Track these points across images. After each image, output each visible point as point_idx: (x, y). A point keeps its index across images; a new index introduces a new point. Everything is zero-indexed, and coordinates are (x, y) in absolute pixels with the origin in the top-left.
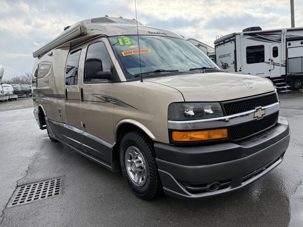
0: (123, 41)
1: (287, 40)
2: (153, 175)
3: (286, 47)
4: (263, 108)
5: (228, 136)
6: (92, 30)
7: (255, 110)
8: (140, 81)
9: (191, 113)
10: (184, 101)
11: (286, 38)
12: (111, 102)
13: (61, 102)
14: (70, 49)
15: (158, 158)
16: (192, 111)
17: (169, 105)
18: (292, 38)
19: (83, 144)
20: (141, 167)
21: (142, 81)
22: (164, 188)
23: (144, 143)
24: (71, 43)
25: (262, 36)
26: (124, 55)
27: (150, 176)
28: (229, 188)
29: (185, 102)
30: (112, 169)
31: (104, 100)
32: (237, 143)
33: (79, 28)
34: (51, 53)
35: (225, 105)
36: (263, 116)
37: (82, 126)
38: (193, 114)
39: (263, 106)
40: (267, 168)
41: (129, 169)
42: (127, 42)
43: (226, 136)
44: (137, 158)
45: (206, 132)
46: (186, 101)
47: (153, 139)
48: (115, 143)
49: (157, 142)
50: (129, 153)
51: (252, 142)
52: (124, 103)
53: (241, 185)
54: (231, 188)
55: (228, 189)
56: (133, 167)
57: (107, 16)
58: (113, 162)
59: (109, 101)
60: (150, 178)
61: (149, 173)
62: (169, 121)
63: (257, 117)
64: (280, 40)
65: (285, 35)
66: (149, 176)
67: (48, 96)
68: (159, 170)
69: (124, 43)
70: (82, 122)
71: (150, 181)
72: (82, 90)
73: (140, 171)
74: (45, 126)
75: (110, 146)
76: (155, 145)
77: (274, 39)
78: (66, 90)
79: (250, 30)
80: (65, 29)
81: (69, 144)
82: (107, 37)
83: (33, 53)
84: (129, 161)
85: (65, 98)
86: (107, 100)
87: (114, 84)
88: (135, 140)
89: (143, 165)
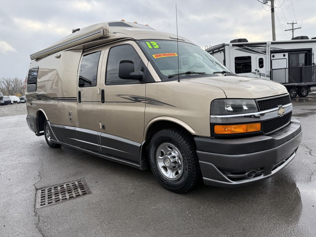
0: (151, 44)
1: (272, 52)
2: (191, 168)
3: (271, 58)
4: (283, 107)
5: (261, 129)
6: (115, 33)
7: (278, 108)
8: (177, 81)
9: (230, 109)
10: (226, 97)
11: (271, 51)
12: (142, 101)
13: (74, 105)
14: (83, 51)
15: (199, 150)
16: (231, 107)
17: (211, 102)
18: (275, 50)
19: (102, 146)
20: (175, 162)
21: (179, 81)
22: (204, 178)
23: (182, 138)
24: (84, 45)
25: (249, 48)
26: (155, 58)
27: (189, 168)
28: (262, 175)
29: (226, 98)
30: (141, 167)
31: (133, 100)
32: (269, 135)
33: (102, 30)
34: (59, 55)
35: (258, 102)
36: (284, 114)
37: (101, 127)
38: (232, 110)
39: (283, 105)
40: (286, 160)
41: (161, 164)
42: (155, 46)
43: (259, 130)
44: (170, 154)
45: (244, 126)
46: (227, 98)
47: (193, 133)
48: (145, 141)
49: (196, 136)
50: (161, 149)
51: (278, 135)
52: (159, 102)
53: (271, 173)
54: (264, 176)
55: (262, 177)
56: (167, 162)
57: (124, 21)
58: (142, 160)
59: (140, 101)
60: (188, 170)
61: (187, 166)
62: (211, 116)
63: (280, 114)
64: (265, 52)
65: (270, 47)
66: (187, 169)
67: (53, 99)
68: (199, 161)
69: (152, 46)
70: (100, 124)
71: (188, 173)
72: (103, 91)
73: (174, 166)
74: (43, 132)
75: (139, 145)
76: (196, 139)
77: (260, 50)
78: (80, 93)
79: (237, 41)
80: (74, 31)
81: (81, 148)
82: (135, 40)
83: (30, 56)
84: (160, 157)
85: (78, 100)
86: (136, 100)
87: (147, 84)
88: (171, 136)
89: (178, 160)
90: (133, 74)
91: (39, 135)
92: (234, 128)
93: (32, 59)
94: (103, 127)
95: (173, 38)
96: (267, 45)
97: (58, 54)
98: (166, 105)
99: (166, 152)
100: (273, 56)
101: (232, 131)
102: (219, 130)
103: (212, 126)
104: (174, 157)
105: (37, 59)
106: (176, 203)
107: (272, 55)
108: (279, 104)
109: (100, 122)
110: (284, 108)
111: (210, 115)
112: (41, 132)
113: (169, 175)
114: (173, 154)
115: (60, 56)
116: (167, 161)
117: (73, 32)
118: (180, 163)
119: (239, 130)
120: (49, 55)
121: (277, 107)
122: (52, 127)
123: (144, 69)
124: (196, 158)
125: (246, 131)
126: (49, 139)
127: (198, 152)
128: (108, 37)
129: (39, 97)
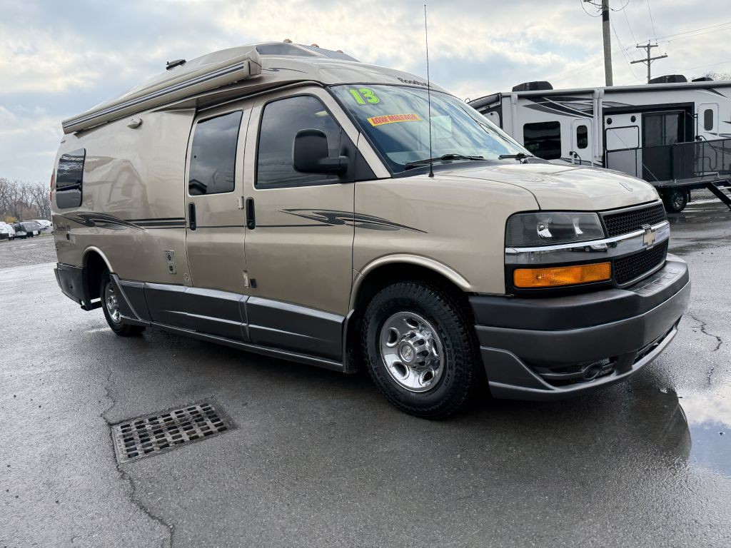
0: (362, 95)
1: (606, 112)
2: (462, 363)
3: (604, 126)
4: (652, 228)
5: (611, 276)
6: (275, 70)
7: (643, 231)
8: (428, 175)
9: (546, 233)
10: (538, 209)
11: (603, 109)
12: (347, 222)
13: (178, 235)
14: (197, 110)
15: (480, 324)
16: (547, 230)
17: (507, 218)
18: (613, 108)
19: (251, 326)
20: (424, 353)
21: (431, 175)
22: (491, 383)
23: (439, 300)
24: (198, 99)
25: (554, 102)
26: (374, 125)
27: (457, 364)
28: (615, 373)
29: (540, 211)
30: (345, 367)
31: (323, 221)
32: (627, 288)
33: (245, 65)
34: (138, 122)
35: (606, 217)
36: (654, 243)
37: (247, 283)
38: (550, 235)
39: (652, 224)
40: (660, 342)
41: (390, 359)
42: (370, 98)
43: (607, 277)
44: (413, 335)
45: (577, 270)
46: (542, 209)
47: (465, 288)
48: (353, 311)
49: (472, 294)
50: (390, 326)
51: (645, 288)
52: (384, 222)
53: (631, 369)
54: (618, 375)
55: (613, 377)
56: (407, 354)
57: (290, 42)
58: (346, 352)
59: (341, 223)
60: (454, 369)
61: (454, 358)
63: (647, 244)
64: (592, 112)
65: (601, 101)
66: (454, 365)
67: (127, 222)
68: (481, 348)
69: (365, 99)
70: (245, 276)
71: (454, 374)
72: (250, 203)
73: (421, 361)
74: (99, 299)
75: (339, 319)
76: (472, 300)
77: (579, 109)
78: (192, 208)
79: (528, 88)
80: (170, 67)
81: (197, 331)
82: (325, 86)
83: (63, 123)
84: (389, 344)
85: (188, 225)
86: (332, 219)
87: (357, 183)
88: (415, 297)
89: (430, 348)
90: (324, 161)
91: (88, 307)
92: (557, 274)
93: (66, 132)
94: (253, 283)
95: (405, 81)
96: (596, 95)
97: (136, 119)
98: (402, 230)
99: (401, 333)
100: (610, 122)
101: (551, 282)
102: (523, 279)
103: (510, 270)
104: (421, 342)
105: (80, 132)
106: (431, 439)
107: (607, 117)
108: (645, 223)
109: (246, 271)
110: (653, 231)
111: (505, 247)
112: (93, 301)
113: (412, 381)
114: (419, 336)
115: (140, 124)
116: (406, 352)
117: (168, 68)
118: (436, 354)
119: (566, 277)
120: (109, 122)
121: (641, 228)
123: (349, 150)
124: (474, 340)
125: (582, 277)
126: (114, 317)
127: (478, 327)
128: (259, 79)
129: (89, 221)
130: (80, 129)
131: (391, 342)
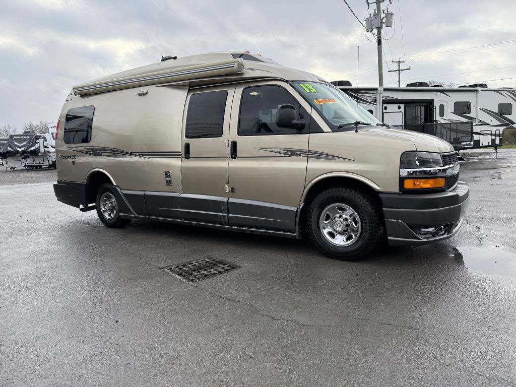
0: (307, 87)
1: (384, 102)
3: (382, 111)
5: (445, 185)
6: (252, 69)
7: (453, 165)
8: (354, 131)
10: (416, 150)
11: (383, 100)
12: (303, 155)
13: (175, 162)
14: (189, 88)
17: (401, 154)
18: (388, 100)
19: (229, 215)
20: (348, 225)
21: (356, 131)
22: (389, 238)
23: (360, 196)
24: (190, 82)
25: (354, 94)
26: (318, 104)
30: (297, 236)
32: (452, 191)
34: (145, 92)
35: (442, 156)
37: (227, 190)
38: (418, 163)
41: (326, 231)
42: (311, 89)
43: (443, 186)
44: (341, 216)
45: (432, 181)
46: (418, 150)
47: (377, 189)
48: (303, 204)
49: (379, 192)
50: (326, 212)
52: (329, 156)
53: (452, 232)
54: (447, 235)
55: (445, 236)
57: (249, 52)
58: (298, 227)
59: (299, 155)
62: (401, 170)
64: (376, 102)
65: (382, 95)
67: (132, 154)
68: (386, 219)
69: (309, 90)
70: (227, 186)
71: (368, 235)
72: (234, 145)
73: (346, 229)
74: (94, 204)
75: (295, 209)
76: (380, 195)
77: (369, 99)
78: (187, 146)
79: (337, 84)
80: (164, 59)
82: (287, 81)
83: (73, 89)
84: (324, 222)
85: (183, 156)
86: (293, 153)
87: (310, 134)
88: (346, 195)
89: (351, 222)
90: (294, 122)
91: (85, 209)
92: (423, 183)
93: (75, 94)
94: (232, 190)
95: (321, 81)
96: (379, 92)
97: (144, 90)
98: (340, 159)
99: (333, 216)
100: (386, 108)
101: (421, 186)
102: (409, 184)
103: (402, 180)
104: (346, 220)
105: (85, 95)
107: (384, 105)
109: (228, 183)
111: (400, 168)
112: (90, 205)
113: (340, 241)
114: (345, 216)
115: (147, 93)
116: (338, 225)
117: (162, 60)
118: (355, 226)
119: (427, 185)
120: (114, 90)
122: (126, 195)
124: (381, 216)
125: (434, 185)
126: (107, 216)
127: (384, 209)
128: (242, 74)
129: (95, 152)
130: (85, 93)
131: (326, 220)
